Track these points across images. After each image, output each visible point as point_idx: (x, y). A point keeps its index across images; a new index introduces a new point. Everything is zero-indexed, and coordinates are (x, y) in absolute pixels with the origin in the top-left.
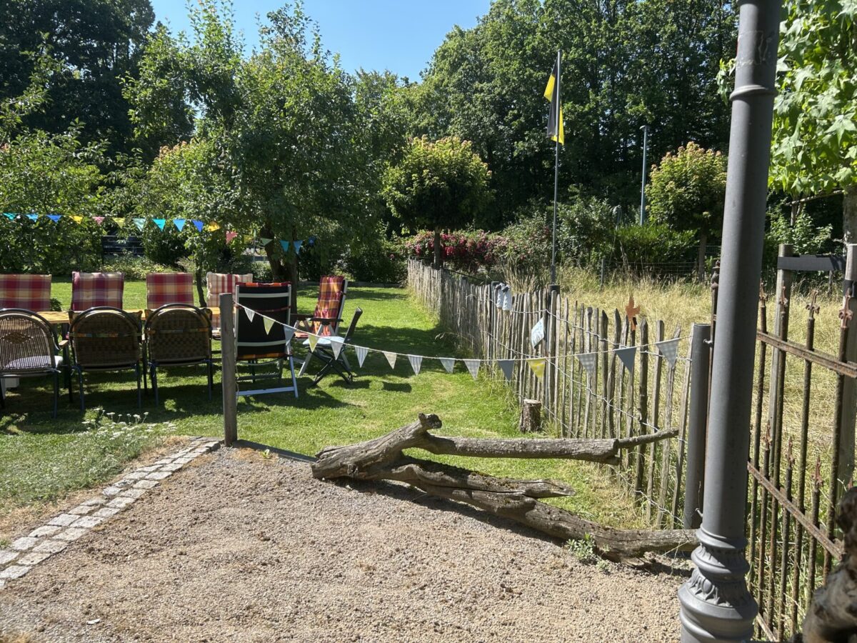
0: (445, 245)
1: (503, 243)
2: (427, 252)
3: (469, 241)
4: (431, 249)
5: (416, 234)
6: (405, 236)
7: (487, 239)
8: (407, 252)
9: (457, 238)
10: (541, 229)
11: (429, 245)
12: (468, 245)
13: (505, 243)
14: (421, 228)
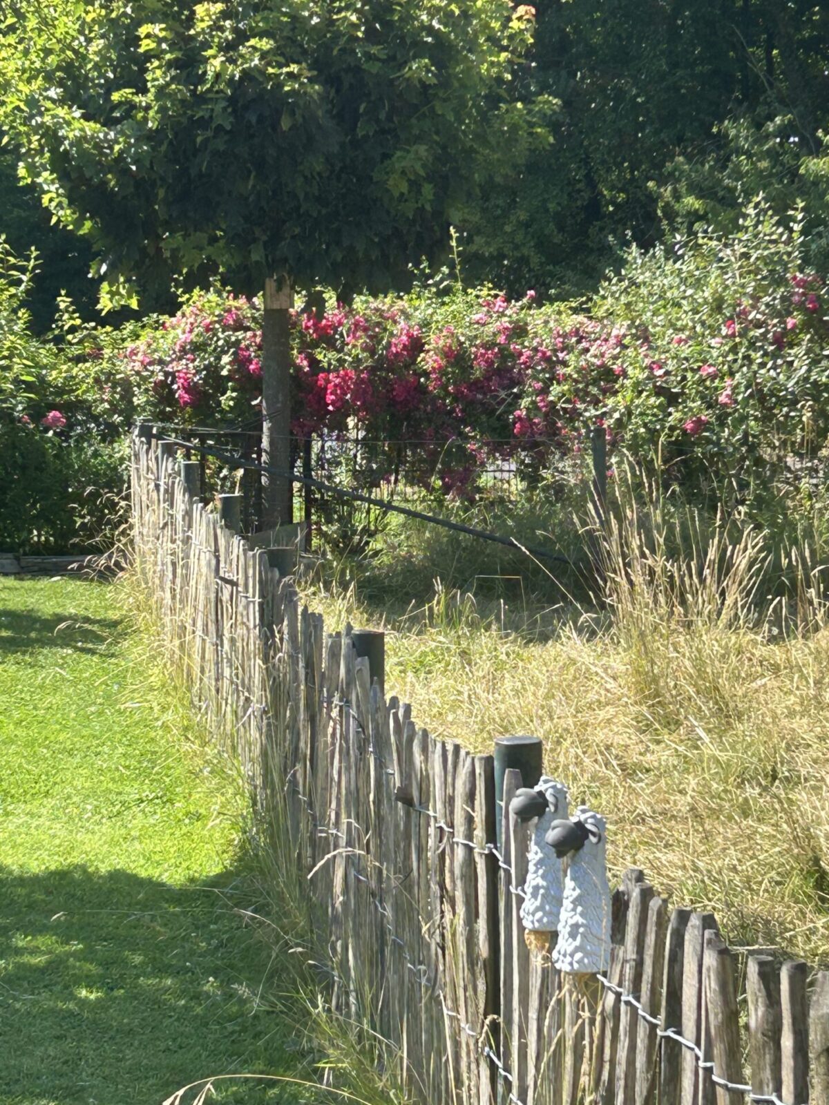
0: (314, 362)
1: (598, 353)
2: (227, 400)
3: (435, 341)
4: (248, 383)
5: (172, 307)
6: (118, 318)
7: (519, 331)
8: (128, 394)
9: (373, 329)
10: (780, 281)
11: (241, 362)
12: (429, 361)
13: (610, 350)
14: (198, 279)
